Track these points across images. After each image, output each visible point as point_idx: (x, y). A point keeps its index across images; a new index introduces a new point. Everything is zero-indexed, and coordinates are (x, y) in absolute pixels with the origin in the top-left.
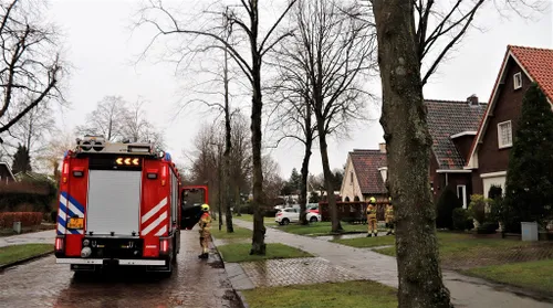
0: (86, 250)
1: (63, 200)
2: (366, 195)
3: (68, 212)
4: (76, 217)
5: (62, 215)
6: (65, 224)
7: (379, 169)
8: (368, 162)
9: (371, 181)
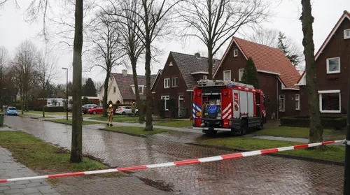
0: (203, 124)
1: (194, 105)
2: (124, 100)
3: (196, 109)
4: (199, 111)
5: (194, 111)
6: (195, 114)
7: (131, 86)
8: (125, 81)
9: (127, 92)
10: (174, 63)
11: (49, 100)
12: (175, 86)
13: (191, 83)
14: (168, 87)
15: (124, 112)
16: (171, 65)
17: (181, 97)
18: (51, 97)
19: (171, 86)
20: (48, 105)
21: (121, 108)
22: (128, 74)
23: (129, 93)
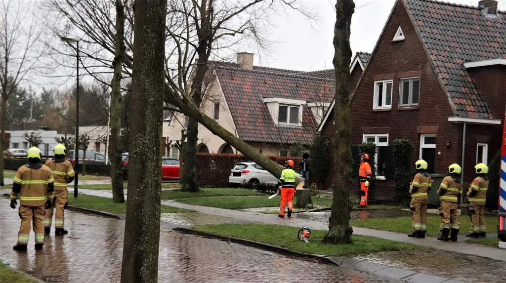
7: (265, 100)
8: (247, 87)
9: (253, 120)
10: (409, 30)
11: (17, 136)
12: (411, 104)
13: (463, 95)
14: (385, 106)
15: (254, 180)
16: (399, 37)
17: (428, 141)
18: (21, 127)
19: (395, 104)
20: (11, 150)
21: (246, 166)
22: (257, 67)
23: (259, 120)
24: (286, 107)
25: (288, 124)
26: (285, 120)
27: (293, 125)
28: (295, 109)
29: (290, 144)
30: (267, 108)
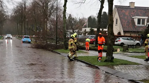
2: (125, 32)
7: (133, 17)
8: (127, 13)
9: (128, 24)
21: (120, 39)
22: (136, 7)
23: (130, 24)
24: (140, 20)
25: (141, 25)
26: (140, 24)
27: (143, 25)
28: (144, 20)
29: (139, 32)
30: (134, 20)
